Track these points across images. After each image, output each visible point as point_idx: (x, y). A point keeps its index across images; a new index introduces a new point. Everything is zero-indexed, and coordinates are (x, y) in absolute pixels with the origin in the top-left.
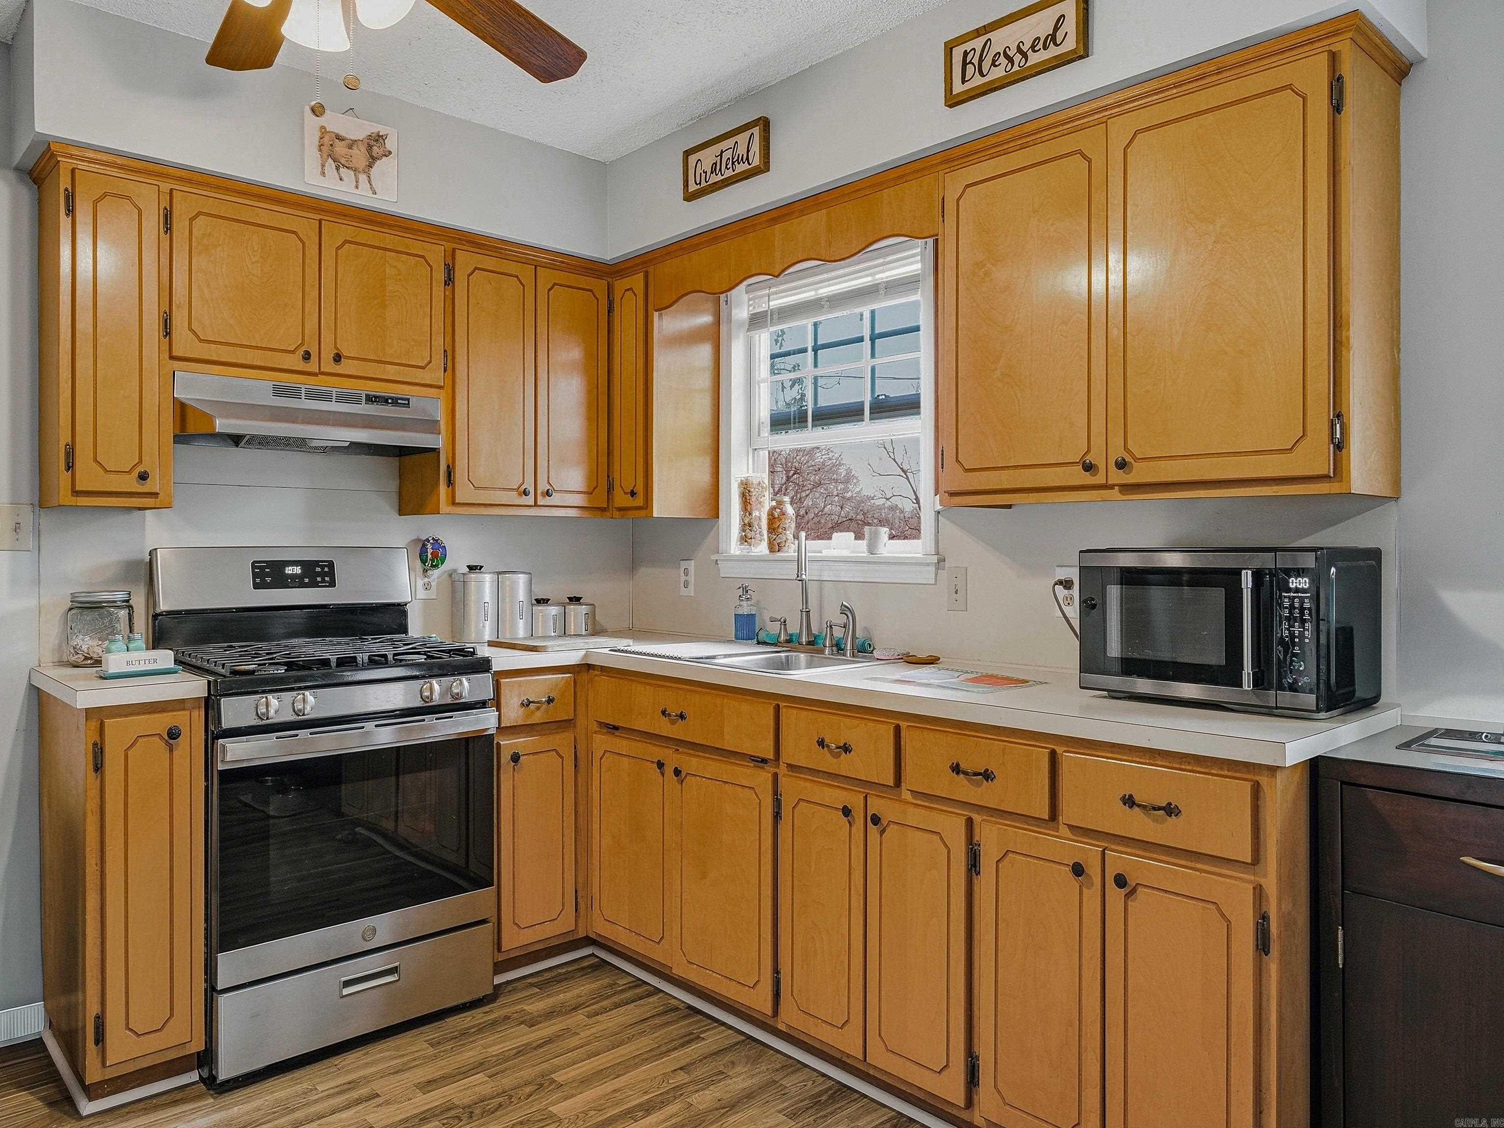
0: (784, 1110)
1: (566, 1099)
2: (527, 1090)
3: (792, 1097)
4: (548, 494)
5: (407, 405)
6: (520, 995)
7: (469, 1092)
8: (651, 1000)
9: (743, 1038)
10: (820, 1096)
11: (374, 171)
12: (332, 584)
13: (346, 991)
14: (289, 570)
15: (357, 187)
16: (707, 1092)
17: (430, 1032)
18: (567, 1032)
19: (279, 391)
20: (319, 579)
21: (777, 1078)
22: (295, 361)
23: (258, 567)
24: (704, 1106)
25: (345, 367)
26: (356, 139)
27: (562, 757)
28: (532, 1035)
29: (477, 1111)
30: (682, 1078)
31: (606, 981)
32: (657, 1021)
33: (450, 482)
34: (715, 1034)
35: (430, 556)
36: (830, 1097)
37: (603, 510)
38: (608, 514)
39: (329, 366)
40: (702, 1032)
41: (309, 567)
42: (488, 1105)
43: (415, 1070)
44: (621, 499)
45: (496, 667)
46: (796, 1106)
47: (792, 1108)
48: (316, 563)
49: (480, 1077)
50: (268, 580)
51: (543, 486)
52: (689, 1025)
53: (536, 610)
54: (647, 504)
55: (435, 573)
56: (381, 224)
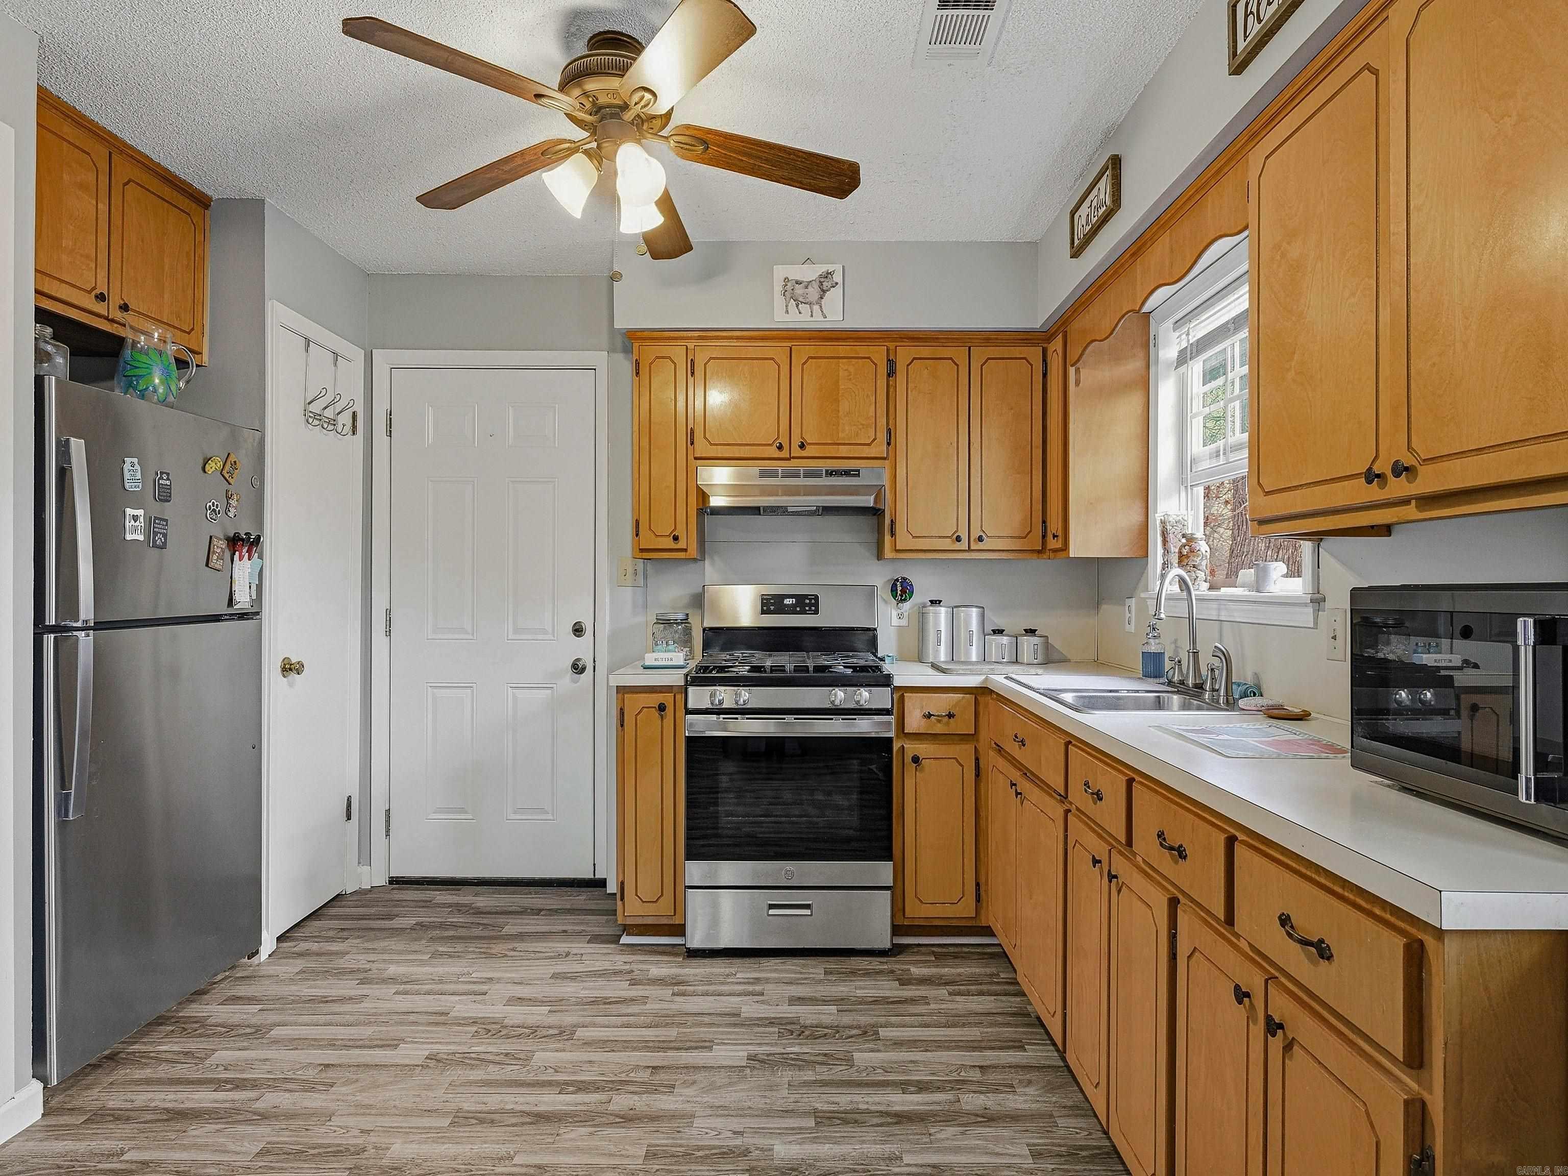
0: (1034, 1145)
1: (872, 1051)
2: (854, 1032)
3: (1052, 1138)
4: (980, 539)
5: (858, 475)
6: (918, 958)
7: (815, 1016)
8: (1012, 999)
9: (1062, 1064)
10: (1081, 1150)
11: (823, 301)
12: (816, 612)
13: (772, 912)
14: (788, 601)
15: (812, 316)
16: (982, 1097)
17: (833, 963)
18: (925, 1000)
19: (764, 474)
20: (807, 608)
21: (1055, 1114)
22: (773, 452)
23: (765, 599)
24: (968, 1108)
25: (809, 451)
26: (811, 280)
27: (962, 766)
28: (896, 992)
29: (807, 1033)
30: (976, 1075)
31: (988, 971)
32: (1000, 1019)
33: (893, 534)
34: (1042, 1051)
35: (899, 592)
36: (1093, 1156)
37: (1039, 552)
38: (1045, 557)
39: (796, 452)
40: (1029, 1044)
41: (800, 598)
42: (817, 1031)
43: (800, 986)
44: (1053, 544)
45: (898, 682)
46: (1049, 1147)
47: (1045, 1147)
48: (806, 596)
49: (833, 1009)
50: (772, 608)
51: (975, 534)
52: (1024, 1033)
53: (989, 639)
54: (1065, 547)
55: (907, 606)
56: (837, 339)
